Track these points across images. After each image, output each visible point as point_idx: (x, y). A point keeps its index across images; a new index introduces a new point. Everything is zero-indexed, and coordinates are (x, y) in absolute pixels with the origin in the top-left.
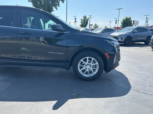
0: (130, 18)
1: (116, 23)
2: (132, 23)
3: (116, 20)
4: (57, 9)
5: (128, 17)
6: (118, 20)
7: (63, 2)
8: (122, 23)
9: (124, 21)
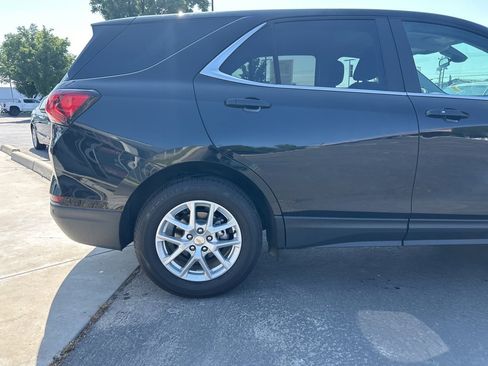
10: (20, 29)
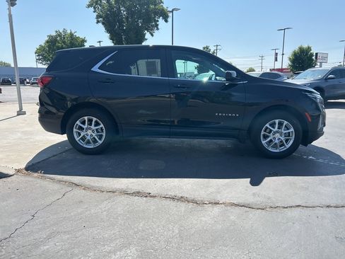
0: (309, 49)
1: (276, 60)
2: (314, 58)
3: (276, 54)
4: (152, 35)
5: (305, 46)
6: (283, 54)
7: (166, 21)
8: (290, 59)
9: (295, 54)
10: (56, 32)
